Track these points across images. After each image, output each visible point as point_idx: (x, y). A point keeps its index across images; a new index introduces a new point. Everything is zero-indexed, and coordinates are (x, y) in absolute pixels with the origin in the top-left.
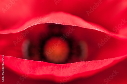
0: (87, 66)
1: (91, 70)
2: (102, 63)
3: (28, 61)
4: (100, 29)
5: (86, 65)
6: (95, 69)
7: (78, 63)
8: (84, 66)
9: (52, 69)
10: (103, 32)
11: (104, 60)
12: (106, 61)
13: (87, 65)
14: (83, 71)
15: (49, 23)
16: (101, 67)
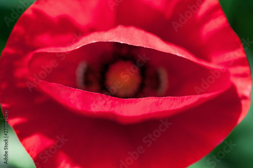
0: (161, 104)
1: (167, 109)
2: (182, 101)
3: (79, 91)
4: (183, 54)
5: (160, 102)
6: (173, 108)
7: (148, 99)
8: (157, 104)
9: (113, 105)
10: (186, 59)
11: (186, 97)
12: (187, 99)
13: (162, 102)
14: (155, 109)
15: (112, 41)
16: (181, 106)
